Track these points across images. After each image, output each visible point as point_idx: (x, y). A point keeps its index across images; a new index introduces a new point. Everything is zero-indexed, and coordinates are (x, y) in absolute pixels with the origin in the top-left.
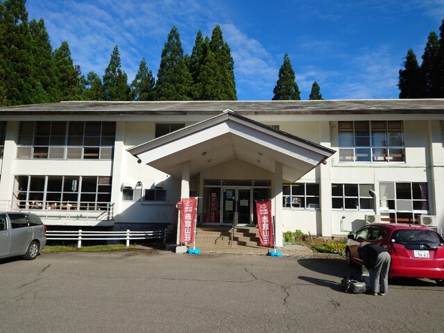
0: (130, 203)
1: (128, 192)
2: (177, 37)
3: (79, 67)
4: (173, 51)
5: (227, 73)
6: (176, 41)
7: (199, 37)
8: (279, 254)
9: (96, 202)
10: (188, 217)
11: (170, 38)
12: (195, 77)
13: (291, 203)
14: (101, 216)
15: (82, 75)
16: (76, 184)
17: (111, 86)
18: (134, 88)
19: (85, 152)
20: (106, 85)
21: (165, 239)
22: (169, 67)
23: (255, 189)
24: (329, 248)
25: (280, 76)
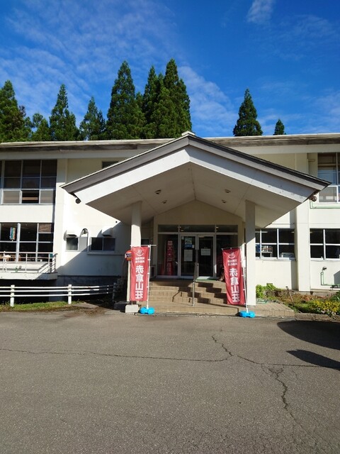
0: (74, 254)
1: (72, 241)
2: (128, 72)
3: (23, 108)
4: (124, 88)
5: (182, 112)
6: (126, 77)
7: (152, 74)
8: (252, 315)
9: (37, 253)
10: (140, 269)
11: (120, 74)
12: (147, 116)
13: (261, 252)
14: (43, 268)
15: (27, 116)
16: (14, 232)
17: (58, 128)
18: (83, 130)
19: (23, 196)
20: (53, 127)
21: (114, 295)
22: (120, 106)
23: (218, 236)
24: (314, 306)
25: (240, 115)
